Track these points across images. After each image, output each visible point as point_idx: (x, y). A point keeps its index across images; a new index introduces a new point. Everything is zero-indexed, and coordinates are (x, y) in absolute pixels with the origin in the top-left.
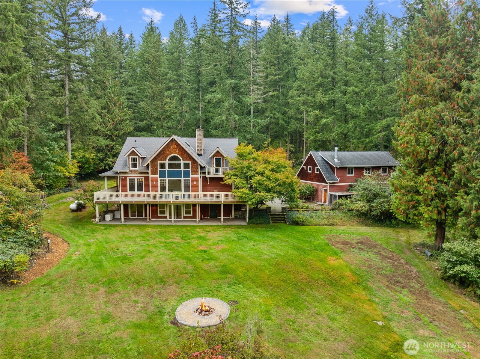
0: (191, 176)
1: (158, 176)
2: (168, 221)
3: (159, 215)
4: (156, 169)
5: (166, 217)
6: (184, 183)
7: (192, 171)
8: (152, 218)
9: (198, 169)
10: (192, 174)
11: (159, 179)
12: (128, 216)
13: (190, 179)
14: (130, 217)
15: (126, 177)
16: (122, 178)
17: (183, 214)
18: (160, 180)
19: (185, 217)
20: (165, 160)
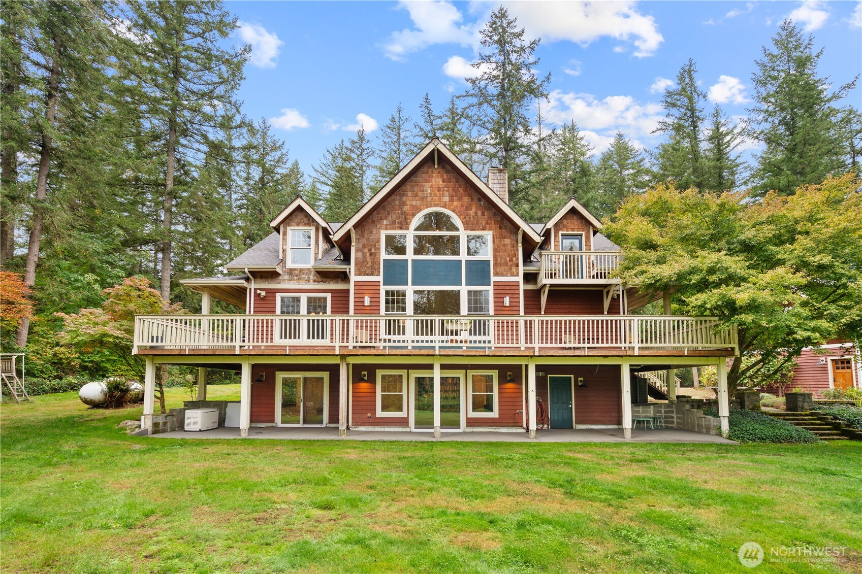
0: (493, 279)
1: (380, 278)
2: (410, 433)
3: (380, 413)
4: (374, 255)
5: (404, 422)
6: (469, 301)
7: (495, 264)
8: (356, 423)
9: (516, 255)
10: (496, 274)
11: (383, 289)
12: (273, 421)
13: (491, 288)
14: (280, 425)
15: (272, 293)
16: (257, 296)
17: (466, 410)
18: (387, 293)
19: (471, 422)
20: (405, 224)
